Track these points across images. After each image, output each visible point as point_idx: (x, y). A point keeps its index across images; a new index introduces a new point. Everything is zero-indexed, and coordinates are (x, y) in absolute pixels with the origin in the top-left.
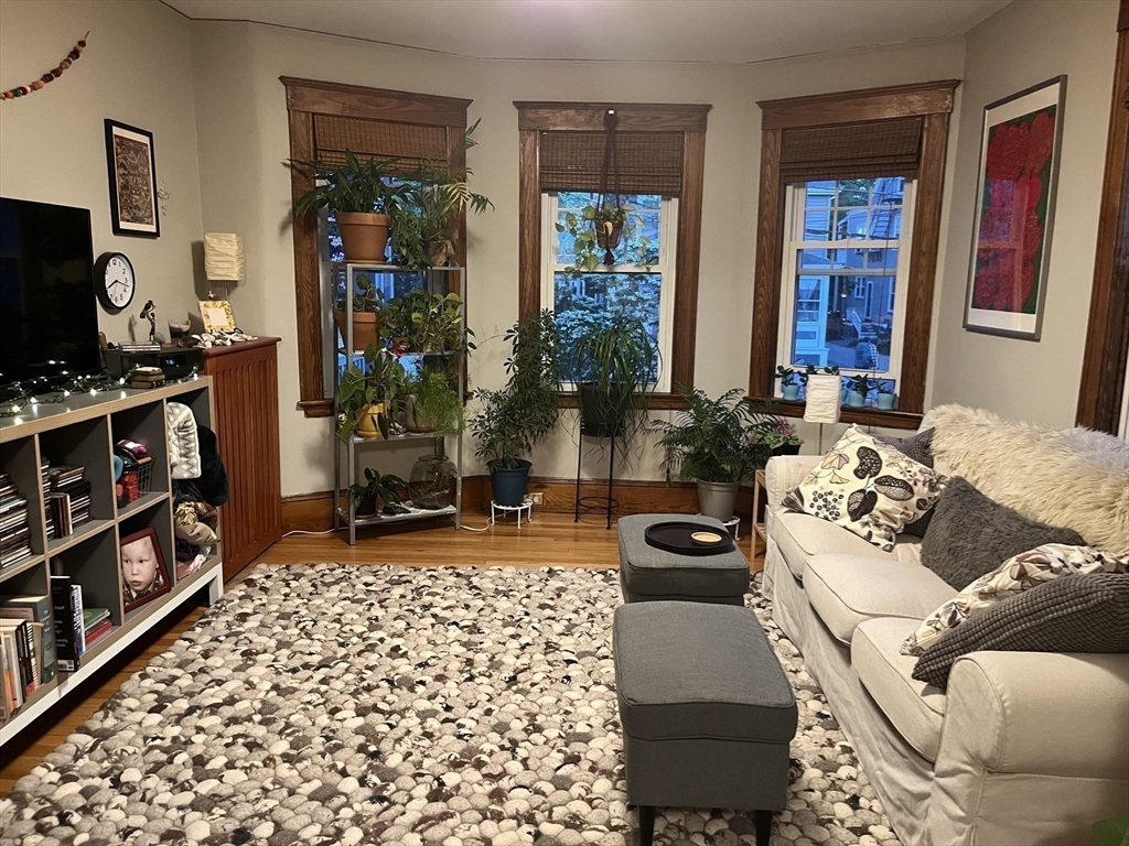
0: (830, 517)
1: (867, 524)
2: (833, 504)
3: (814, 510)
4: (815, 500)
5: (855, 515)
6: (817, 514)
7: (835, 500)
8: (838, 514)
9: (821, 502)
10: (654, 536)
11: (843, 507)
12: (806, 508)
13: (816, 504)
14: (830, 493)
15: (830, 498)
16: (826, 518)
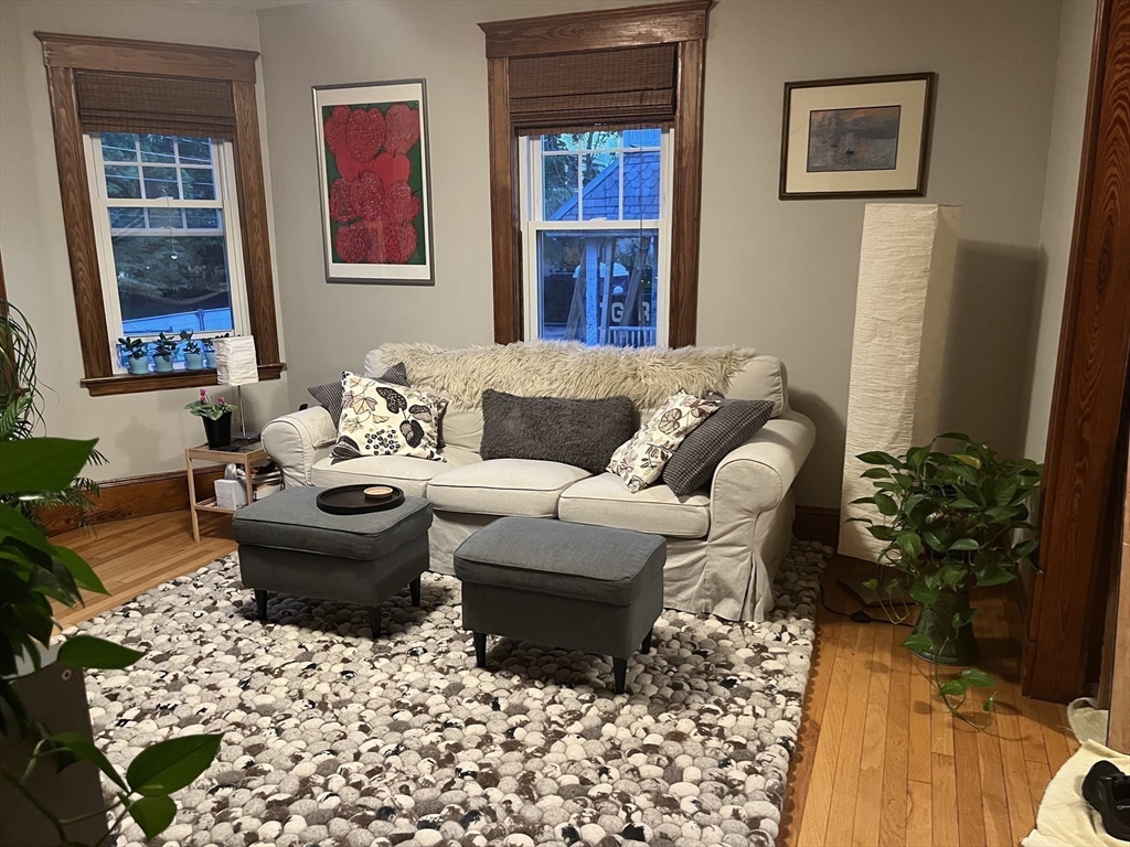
0: (391, 451)
1: (425, 447)
2: (389, 439)
3: (372, 450)
4: (370, 442)
5: (413, 443)
6: (376, 453)
7: (390, 436)
8: (398, 446)
9: (376, 442)
10: (329, 502)
11: (401, 439)
12: (363, 451)
13: (371, 445)
14: (383, 431)
15: (384, 436)
16: (387, 453)
